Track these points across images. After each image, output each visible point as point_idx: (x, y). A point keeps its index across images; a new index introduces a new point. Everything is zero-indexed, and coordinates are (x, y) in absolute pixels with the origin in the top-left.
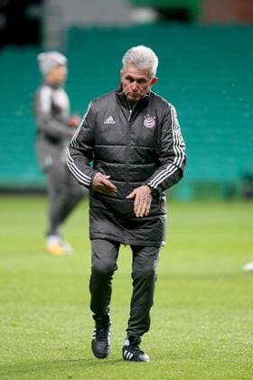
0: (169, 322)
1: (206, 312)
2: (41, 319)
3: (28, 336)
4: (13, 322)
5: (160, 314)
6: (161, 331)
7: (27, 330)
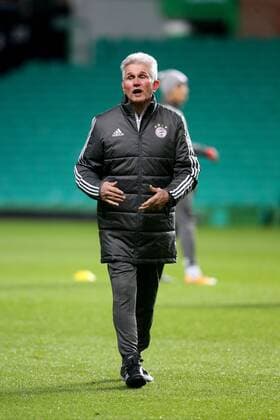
0: (203, 356)
1: (243, 345)
2: (67, 351)
3: (52, 369)
4: (37, 355)
5: (193, 347)
6: (195, 365)
7: (51, 363)
